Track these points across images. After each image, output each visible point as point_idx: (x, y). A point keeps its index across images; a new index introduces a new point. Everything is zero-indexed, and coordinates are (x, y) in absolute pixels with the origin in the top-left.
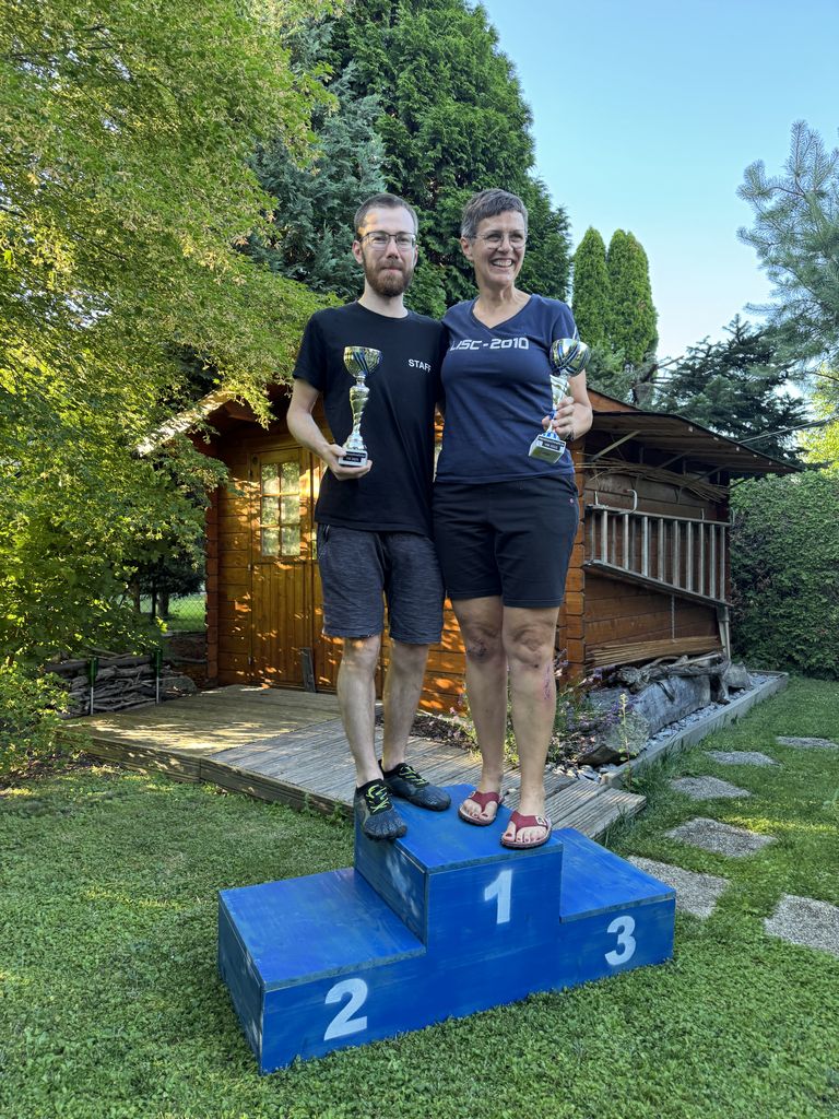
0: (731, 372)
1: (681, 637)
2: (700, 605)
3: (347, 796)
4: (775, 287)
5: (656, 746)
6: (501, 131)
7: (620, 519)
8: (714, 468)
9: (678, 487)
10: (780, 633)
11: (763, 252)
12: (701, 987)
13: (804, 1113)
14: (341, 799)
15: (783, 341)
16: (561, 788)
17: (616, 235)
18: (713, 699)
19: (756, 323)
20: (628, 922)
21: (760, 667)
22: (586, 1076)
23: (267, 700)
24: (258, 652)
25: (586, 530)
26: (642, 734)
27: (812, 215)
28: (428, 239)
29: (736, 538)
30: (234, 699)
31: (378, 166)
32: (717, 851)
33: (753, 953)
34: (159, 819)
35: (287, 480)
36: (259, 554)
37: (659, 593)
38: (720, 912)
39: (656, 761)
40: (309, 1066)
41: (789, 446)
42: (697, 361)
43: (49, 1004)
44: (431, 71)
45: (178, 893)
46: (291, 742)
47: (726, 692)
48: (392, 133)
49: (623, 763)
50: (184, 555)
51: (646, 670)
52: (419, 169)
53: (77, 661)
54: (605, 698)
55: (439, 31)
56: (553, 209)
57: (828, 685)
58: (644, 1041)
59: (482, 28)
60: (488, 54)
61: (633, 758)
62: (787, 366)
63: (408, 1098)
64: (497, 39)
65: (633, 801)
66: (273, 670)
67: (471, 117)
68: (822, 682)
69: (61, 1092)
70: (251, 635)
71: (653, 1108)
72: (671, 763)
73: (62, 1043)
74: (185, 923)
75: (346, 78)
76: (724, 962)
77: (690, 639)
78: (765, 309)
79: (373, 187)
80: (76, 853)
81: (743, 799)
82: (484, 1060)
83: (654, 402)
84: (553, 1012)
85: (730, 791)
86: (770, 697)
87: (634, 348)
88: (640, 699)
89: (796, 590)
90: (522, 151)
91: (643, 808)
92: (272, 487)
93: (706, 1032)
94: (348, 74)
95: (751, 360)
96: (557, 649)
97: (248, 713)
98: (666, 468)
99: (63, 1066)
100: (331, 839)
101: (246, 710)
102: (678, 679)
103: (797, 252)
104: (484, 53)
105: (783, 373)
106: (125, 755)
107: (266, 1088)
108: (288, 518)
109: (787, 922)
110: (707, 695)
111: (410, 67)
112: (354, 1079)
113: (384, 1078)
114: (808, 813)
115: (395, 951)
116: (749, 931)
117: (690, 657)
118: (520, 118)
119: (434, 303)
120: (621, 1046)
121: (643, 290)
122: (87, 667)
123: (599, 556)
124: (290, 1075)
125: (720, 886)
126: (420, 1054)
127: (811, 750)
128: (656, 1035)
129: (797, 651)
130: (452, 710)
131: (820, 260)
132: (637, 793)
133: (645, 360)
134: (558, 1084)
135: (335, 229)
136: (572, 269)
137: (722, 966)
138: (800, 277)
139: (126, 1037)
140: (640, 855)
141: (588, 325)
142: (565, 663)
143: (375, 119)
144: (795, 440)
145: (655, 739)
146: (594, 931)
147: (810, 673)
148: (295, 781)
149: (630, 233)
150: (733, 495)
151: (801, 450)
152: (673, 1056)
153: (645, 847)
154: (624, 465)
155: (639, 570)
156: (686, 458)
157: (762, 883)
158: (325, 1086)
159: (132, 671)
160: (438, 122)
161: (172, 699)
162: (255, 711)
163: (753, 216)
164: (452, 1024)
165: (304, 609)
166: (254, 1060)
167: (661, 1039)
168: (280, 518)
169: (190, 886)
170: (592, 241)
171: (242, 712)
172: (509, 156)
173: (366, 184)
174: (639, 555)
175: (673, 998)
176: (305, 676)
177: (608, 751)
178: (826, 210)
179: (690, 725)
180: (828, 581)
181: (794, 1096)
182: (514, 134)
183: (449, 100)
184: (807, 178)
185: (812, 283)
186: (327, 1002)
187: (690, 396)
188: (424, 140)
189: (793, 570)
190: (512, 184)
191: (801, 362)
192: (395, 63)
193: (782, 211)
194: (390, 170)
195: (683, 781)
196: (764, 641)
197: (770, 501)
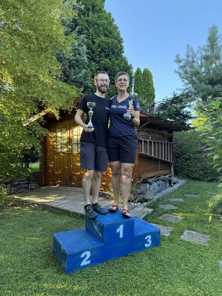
0: (173, 105)
1: (162, 171)
2: (166, 163)
3: (82, 211)
4: (183, 84)
6: (116, 44)
7: (146, 142)
8: (169, 129)
9: (160, 134)
10: (186, 169)
11: (180, 76)
12: (166, 251)
13: (188, 275)
14: (80, 212)
15: (185, 97)
16: (133, 208)
17: (145, 70)
18: (170, 186)
19: (179, 93)
20: (149, 237)
21: (181, 178)
22: (141, 271)
23: (58, 189)
24: (55, 177)
25: (139, 145)
26: (152, 194)
27: (192, 67)
29: (175, 146)
30: (49, 189)
31: (85, 53)
32: (171, 221)
33: (178, 243)
34: (34, 219)
35: (63, 133)
36: (56, 151)
37: (156, 160)
38: (171, 235)
39: (156, 201)
40: (77, 272)
41: (187, 123)
42: (165, 102)
43: (13, 262)
44: (98, 29)
45: (41, 236)
46: (66, 199)
47: (173, 184)
48: (88, 44)
49: (148, 201)
50: (37, 153)
51: (153, 179)
52: (95, 53)
53: (8, 180)
54: (144, 186)
55: (100, 19)
56: (129, 64)
58: (154, 263)
59: (110, 18)
60: (112, 25)
61: (150, 200)
62: (187, 103)
63: (101, 277)
64: (114, 21)
65: (151, 210)
66: (60, 181)
67: (108, 41)
68: (196, 181)
69: (19, 281)
70: (54, 172)
71: (156, 276)
72: (159, 202)
73: (17, 270)
74: (44, 243)
75: (76, 30)
76: (172, 245)
77: (164, 171)
78: (181, 90)
79: (84, 58)
80: (14, 228)
81: (176, 209)
82: (118, 268)
83: (154, 112)
84: (133, 258)
85: (174, 208)
86: (184, 185)
87: (149, 98)
88: (152, 186)
89: (189, 159)
90: (121, 49)
91: (153, 212)
92: (59, 134)
93: (167, 260)
95: (178, 102)
97: (54, 192)
98: (158, 130)
99: (18, 275)
100: (78, 222)
101: (53, 192)
102: (161, 181)
103: (188, 76)
104: (111, 24)
105: (185, 105)
106: (23, 204)
107: (68, 277)
108: (63, 142)
109: (186, 236)
110: (168, 185)
111: (93, 28)
112: (88, 274)
113: (95, 273)
114: (191, 212)
115: (96, 245)
116: (177, 238)
117: (164, 176)
118: (120, 41)
120: (148, 264)
121: (151, 84)
122: (11, 182)
123: (142, 151)
124: (73, 274)
125: (171, 229)
126: (103, 268)
127: (193, 197)
129: (190, 174)
130: (107, 190)
131: (194, 78)
132: (151, 208)
133: (152, 101)
134: (135, 272)
135: (74, 69)
136: (133, 79)
137: (171, 246)
138: (189, 82)
139: (33, 268)
140: (152, 223)
142: (134, 178)
143: (84, 41)
144: (189, 122)
145: (156, 196)
146: (142, 239)
147: (193, 179)
148: (68, 209)
149: (148, 69)
150: (174, 136)
151: (190, 124)
152: (160, 265)
153: (154, 221)
154: (147, 129)
155: (151, 154)
156: (162, 127)
157: (180, 228)
158: (81, 276)
159: (23, 183)
160: (100, 42)
161: (33, 189)
162: (56, 192)
163: (178, 67)
164: (110, 261)
165: (68, 165)
166: (64, 271)
167: (157, 262)
168: (61, 142)
169: (44, 234)
170: (138, 71)
171: (52, 192)
172: (118, 51)
173: (82, 57)
174: (151, 151)
175: (160, 253)
176: (68, 183)
177: (145, 198)
178: (195, 65)
179: (164, 192)
180: (197, 156)
181: (186, 272)
182: (119, 45)
183: (103, 36)
184: (190, 58)
185: (192, 83)
186: (81, 257)
187: (163, 111)
188: (96, 46)
189: (189, 154)
190: (119, 58)
191: (190, 103)
192: (89, 26)
193: (184, 66)
194: (88, 53)
195: (162, 205)
196: (182, 171)
197: (182, 137)
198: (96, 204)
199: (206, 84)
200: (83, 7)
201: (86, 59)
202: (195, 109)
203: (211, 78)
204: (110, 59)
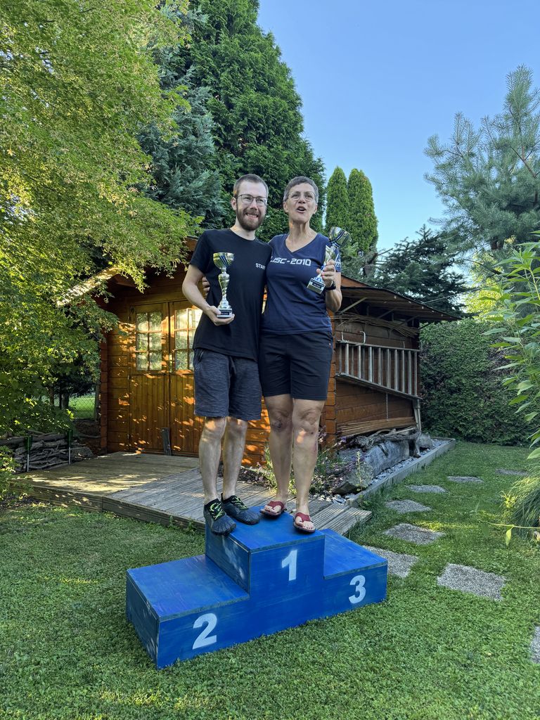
0: (421, 258)
1: (392, 417)
2: (403, 399)
3: (198, 516)
4: (446, 208)
5: (378, 482)
6: (283, 110)
7: (356, 348)
8: (411, 317)
9: (389, 329)
10: (450, 415)
11: (439, 188)
12: (402, 613)
13: (454, 673)
14: (193, 518)
15: (451, 241)
16: (323, 508)
17: (353, 172)
18: (411, 454)
19: (435, 230)
20: (361, 579)
21: (439, 436)
22: (339, 661)
23: (141, 461)
24: (134, 431)
25: (337, 356)
26: (369, 476)
27: (467, 167)
29: (424, 358)
30: (118, 461)
31: (209, 131)
32: (412, 541)
33: (430, 595)
34: (80, 533)
35: (153, 323)
36: (135, 369)
37: (379, 392)
38: (413, 574)
39: (378, 491)
40: (184, 664)
41: (455, 303)
42: (400, 252)
43: (26, 639)
44: (240, 72)
45: (97, 575)
46: (158, 486)
47: (418, 450)
48: (217, 110)
49: (359, 492)
50: (88, 373)
51: (372, 438)
52: (234, 132)
53: (18, 438)
54: (348, 454)
55: (245, 48)
56: (315, 158)
57: (478, 445)
58: (371, 642)
59: (271, 46)
60: (275, 63)
61: (364, 489)
62: (454, 255)
63: (241, 677)
64: (280, 54)
65: (364, 514)
66: (144, 442)
67: (265, 102)
68: (475, 444)
69: (42, 684)
70: (129, 420)
72: (386, 493)
73: (38, 659)
74: (103, 591)
75: (188, 75)
76: (415, 600)
77: (397, 419)
78: (440, 222)
79: (206, 143)
80: (30, 555)
81: (427, 512)
82: (283, 655)
83: (376, 276)
84: (320, 630)
85: (420, 508)
86: (445, 453)
87: (364, 241)
88: (368, 455)
89: (459, 390)
90: (296, 123)
91: (370, 518)
92: (143, 327)
93: (404, 636)
94: (190, 72)
95: (433, 252)
96: (320, 426)
97: (129, 469)
98: (381, 318)
99: (41, 671)
100: (188, 542)
101: (127, 467)
102: (390, 443)
103: (458, 188)
104: (273, 62)
105: (451, 259)
106: (54, 496)
107: (161, 676)
108: (154, 347)
109: (448, 579)
110: (407, 452)
111: (228, 70)
112: (210, 669)
113: (228, 667)
114: (463, 519)
115: (232, 598)
116: (428, 584)
117: (397, 430)
118: (294, 103)
120: (358, 645)
121: (369, 206)
122: (25, 441)
123: (344, 370)
124: (174, 669)
125: (413, 560)
126: (247, 654)
127: (467, 484)
128: (377, 639)
129: (460, 426)
130: (258, 464)
131: (472, 194)
132: (366, 510)
133: (370, 250)
134: (324, 666)
135: (183, 168)
136: (326, 195)
137: (413, 602)
138: (460, 203)
139: (76, 654)
140: (368, 545)
142: (325, 435)
143: (206, 101)
144: (459, 299)
145: (377, 478)
146: (342, 585)
147: (469, 439)
148: (164, 509)
149: (361, 171)
150: (422, 333)
151: (462, 305)
152: (386, 648)
153: (371, 540)
154: (358, 317)
155: (367, 378)
156: (394, 312)
157: (436, 558)
158: (195, 673)
159: (53, 444)
160: (245, 104)
161: (79, 461)
162: (133, 468)
163: (433, 166)
164: (264, 639)
165: (164, 403)
166: (153, 662)
167: (379, 641)
168: (148, 346)
169: (104, 571)
170: (338, 176)
171: (125, 469)
172: (288, 126)
173: (201, 141)
174: (367, 370)
175: (386, 619)
176: (164, 445)
177: (350, 485)
178: (475, 164)
179: (397, 469)
180: (477, 384)
181: (449, 666)
182: (291, 113)
183: (252, 91)
184: (464, 145)
185: (468, 207)
186: (194, 627)
187: (397, 273)
188: (236, 115)
189: (458, 378)
190: (290, 144)
191: (461, 253)
192: (219, 67)
193: (449, 164)
194: (217, 132)
195: (393, 502)
196: (441, 420)
197: (443, 336)
198: (232, 499)
199: (502, 209)
200: (205, 19)
201: (212, 145)
202: (474, 268)
203: (513, 195)
204: (270, 147)
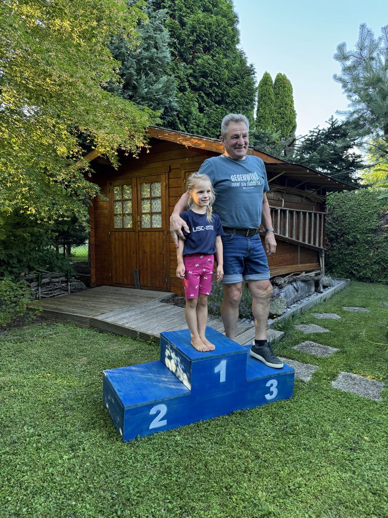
0: (329, 142)
1: (302, 263)
2: (311, 250)
3: (157, 332)
4: (350, 102)
5: (290, 311)
6: (224, 26)
7: (276, 211)
8: (319, 187)
9: (303, 197)
10: (347, 262)
11: (345, 86)
12: (304, 407)
14: (153, 334)
15: (353, 128)
16: (248, 329)
17: (278, 76)
18: (316, 291)
19: (341, 120)
20: (274, 382)
21: (337, 277)
23: (119, 292)
24: (114, 271)
26: (283, 306)
27: (368, 68)
28: (190, 78)
29: (329, 219)
30: (104, 292)
31: (167, 44)
32: (314, 355)
33: (326, 394)
34: (74, 343)
36: (113, 227)
37: (293, 244)
38: (314, 379)
39: (290, 317)
40: (143, 439)
41: (354, 177)
42: (314, 137)
47: (322, 288)
48: (173, 28)
49: (275, 318)
51: (286, 278)
52: (186, 45)
53: (33, 275)
56: (248, 65)
57: (367, 284)
61: (279, 316)
62: (355, 140)
65: (278, 334)
67: (210, 20)
68: (365, 283)
69: (42, 450)
70: (110, 263)
72: (296, 318)
73: (40, 432)
75: (151, 0)
77: (306, 265)
78: (345, 113)
79: (164, 54)
80: (39, 358)
81: (327, 333)
82: (214, 436)
83: (294, 156)
84: (243, 418)
85: (321, 330)
86: (342, 290)
87: (285, 130)
88: (283, 291)
89: (355, 243)
90: (234, 36)
91: (283, 337)
95: (338, 137)
97: (110, 298)
98: (297, 188)
99: (41, 441)
100: (149, 351)
102: (300, 282)
103: (360, 86)
105: (352, 143)
107: (126, 447)
108: (126, 211)
109: (341, 383)
110: (313, 289)
116: (325, 386)
117: (306, 273)
118: (233, 20)
119: (193, 109)
121: (290, 103)
122: (37, 278)
124: (135, 442)
125: (314, 369)
126: (188, 434)
127: (358, 312)
128: (285, 426)
129: (354, 270)
131: (371, 90)
132: (281, 331)
133: (290, 136)
135: (147, 75)
136: (257, 94)
138: (361, 98)
139: (67, 429)
140: (281, 356)
141: (264, 119)
143: (165, 20)
144: (357, 174)
145: (289, 308)
146: (260, 386)
147: (361, 279)
148: (133, 327)
149: (284, 75)
150: (328, 199)
151: (359, 178)
152: (291, 434)
153: (283, 353)
154: (278, 187)
155: (284, 234)
156: (306, 183)
159: (57, 280)
160: (195, 22)
161: (76, 292)
162: (113, 297)
163: (341, 68)
164: (202, 423)
167: (286, 428)
168: (123, 211)
170: (266, 78)
171: (108, 298)
172: (228, 39)
173: (161, 53)
174: (285, 227)
175: (292, 411)
176: (135, 282)
178: (374, 66)
179: (305, 302)
180: (369, 238)
182: (230, 28)
183: (200, 11)
184: (366, 51)
185: (367, 101)
186: (150, 414)
187: (310, 153)
188: (188, 31)
189: (354, 234)
190: (229, 53)
191: (360, 138)
193: (354, 66)
194: (172, 45)
195: (301, 326)
196: (340, 265)
197: (344, 202)
201: (169, 55)
202: (370, 150)
204: (213, 56)
